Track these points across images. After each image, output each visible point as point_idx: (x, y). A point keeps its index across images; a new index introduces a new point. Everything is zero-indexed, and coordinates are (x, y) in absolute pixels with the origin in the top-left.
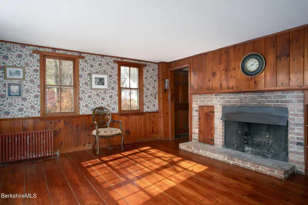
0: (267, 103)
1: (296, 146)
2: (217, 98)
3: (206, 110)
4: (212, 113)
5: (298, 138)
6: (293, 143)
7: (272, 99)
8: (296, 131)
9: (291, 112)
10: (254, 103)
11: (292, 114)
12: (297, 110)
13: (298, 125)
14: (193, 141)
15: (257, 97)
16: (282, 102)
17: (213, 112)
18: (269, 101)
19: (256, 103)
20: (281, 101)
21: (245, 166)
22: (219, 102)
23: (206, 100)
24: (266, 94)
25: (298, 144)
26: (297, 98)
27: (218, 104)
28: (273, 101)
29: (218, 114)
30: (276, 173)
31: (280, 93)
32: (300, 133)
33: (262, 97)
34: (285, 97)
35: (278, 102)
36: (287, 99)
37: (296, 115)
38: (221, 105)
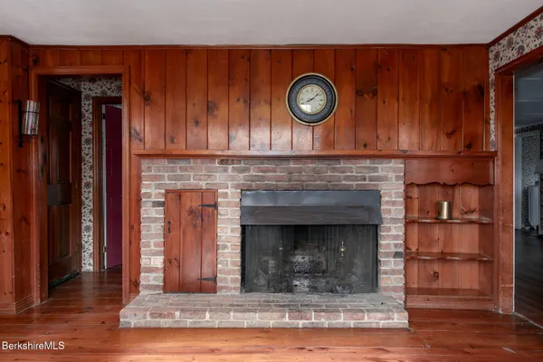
0: (344, 182)
1: (392, 260)
2: (226, 170)
3: (192, 202)
4: (210, 209)
5: (396, 245)
6: (387, 255)
7: (354, 174)
8: (393, 232)
9: (385, 199)
10: (318, 183)
11: (387, 202)
12: (395, 193)
13: (395, 220)
14: (143, 292)
15: (325, 170)
16: (372, 179)
17: (215, 206)
18: (348, 178)
19: (324, 183)
20: (369, 177)
21: (334, 322)
22: (233, 178)
23: (192, 174)
24: (343, 164)
25: (397, 255)
26: (394, 171)
27: (230, 184)
28: (356, 178)
29: (229, 209)
30: (396, 320)
31: (367, 163)
32: (398, 235)
33: (334, 170)
34: (375, 169)
35: (365, 179)
36: (380, 173)
37: (394, 203)
38: (237, 187)
